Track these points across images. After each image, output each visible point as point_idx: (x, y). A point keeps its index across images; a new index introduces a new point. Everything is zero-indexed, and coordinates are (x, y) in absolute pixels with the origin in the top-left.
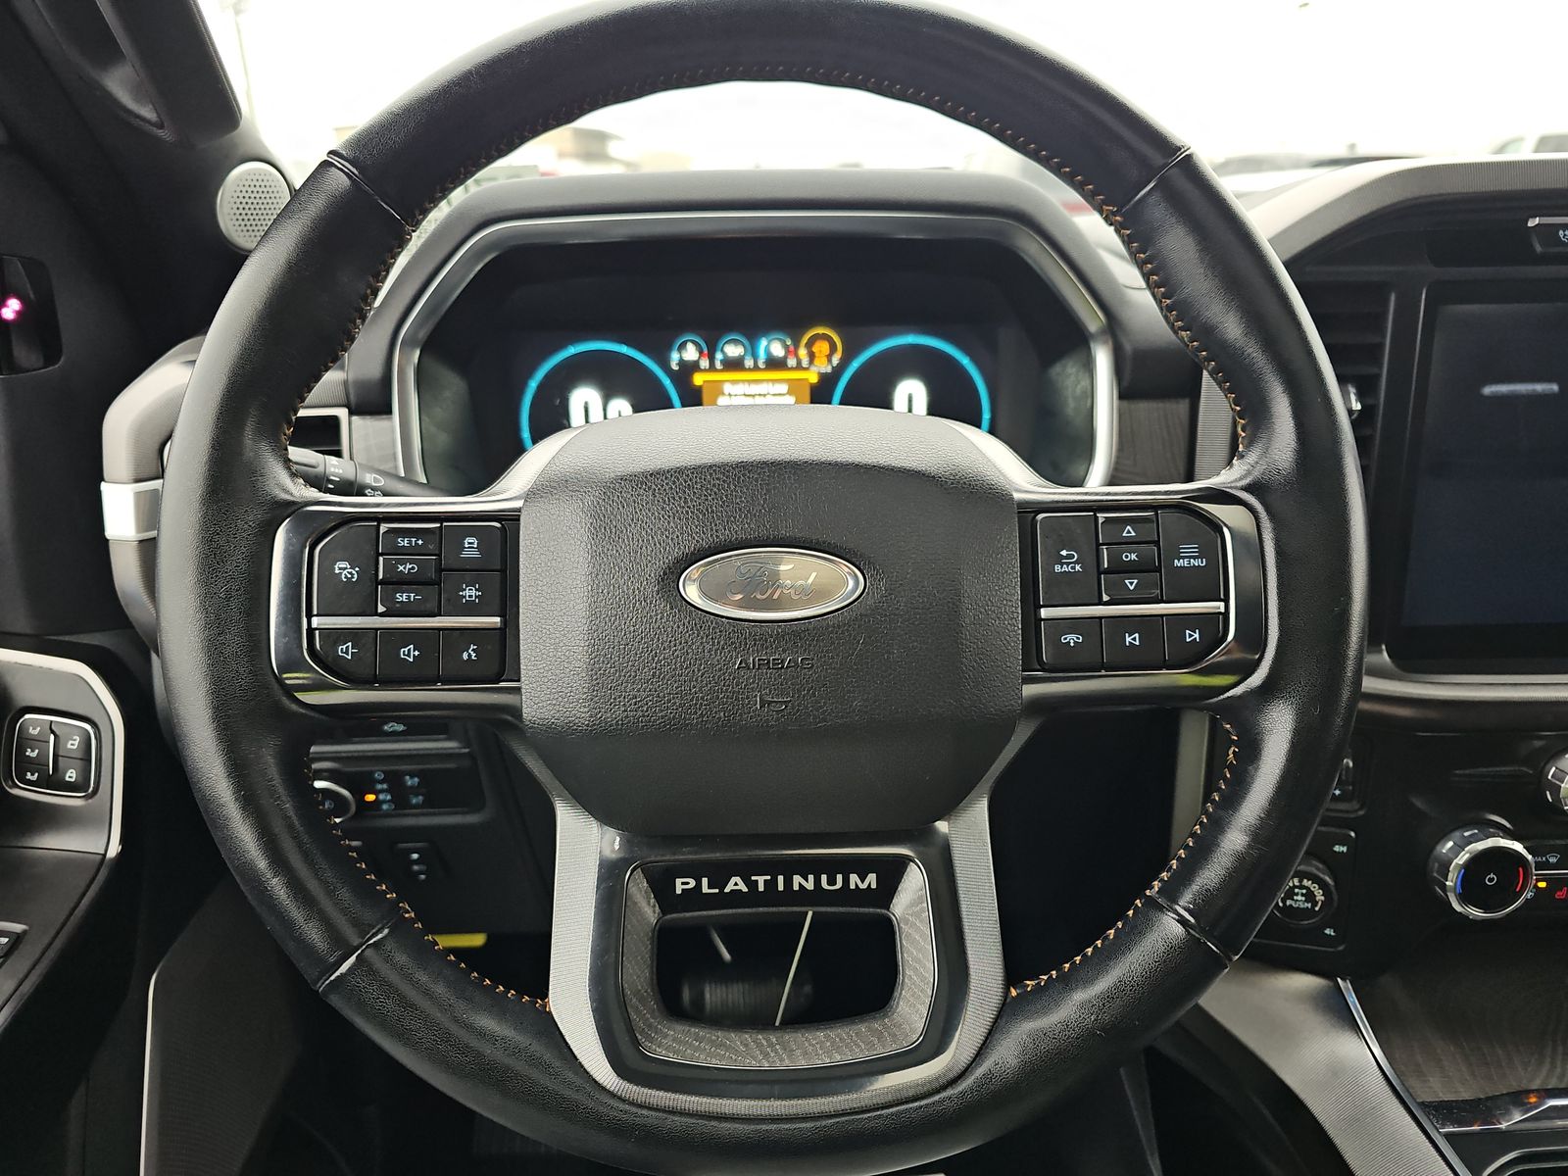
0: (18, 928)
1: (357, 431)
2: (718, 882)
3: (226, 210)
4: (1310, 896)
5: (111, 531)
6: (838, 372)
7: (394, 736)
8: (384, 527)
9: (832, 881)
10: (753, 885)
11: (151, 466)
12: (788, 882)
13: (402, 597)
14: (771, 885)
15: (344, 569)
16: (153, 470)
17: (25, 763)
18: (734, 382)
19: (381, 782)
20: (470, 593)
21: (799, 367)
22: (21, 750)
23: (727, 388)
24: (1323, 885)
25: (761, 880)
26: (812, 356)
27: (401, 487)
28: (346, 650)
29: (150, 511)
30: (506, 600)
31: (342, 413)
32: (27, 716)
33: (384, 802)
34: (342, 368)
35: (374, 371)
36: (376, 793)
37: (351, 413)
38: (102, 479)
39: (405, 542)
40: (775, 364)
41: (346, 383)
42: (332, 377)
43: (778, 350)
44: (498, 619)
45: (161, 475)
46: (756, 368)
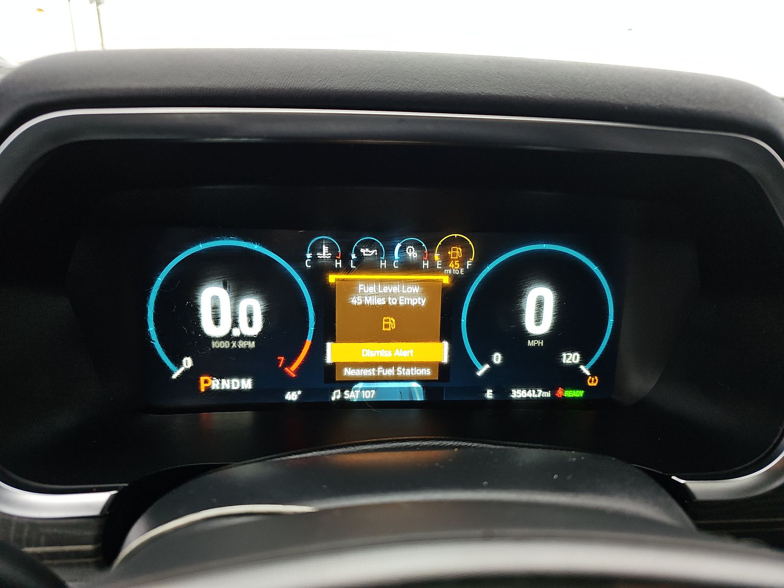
6: (470, 275)
18: (368, 282)
21: (433, 270)
23: (361, 287)
26: (446, 261)
40: (408, 267)
43: (412, 254)
46: (390, 270)
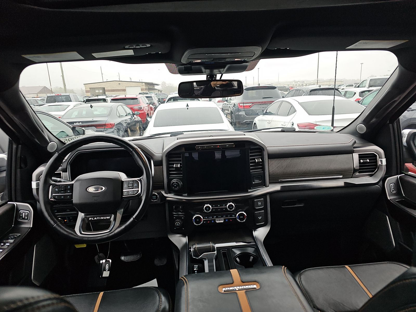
0: (20, 234)
1: (63, 174)
2: (94, 218)
3: (49, 148)
4: (179, 224)
5: (33, 187)
7: (68, 212)
8: (60, 186)
9: (105, 218)
10: (97, 219)
11: (38, 179)
12: (101, 218)
13: (62, 192)
14: (99, 218)
15: (56, 190)
16: (38, 180)
17: (20, 217)
19: (67, 218)
20: (69, 191)
22: (20, 215)
24: (180, 222)
25: (98, 218)
27: (66, 181)
28: (56, 197)
29: (38, 185)
30: (72, 192)
31: (61, 172)
32: (21, 211)
33: (68, 221)
34: (61, 167)
35: (65, 167)
36: (67, 220)
37: (63, 172)
38: (32, 181)
39: (62, 187)
41: (62, 168)
42: (60, 168)
44: (71, 194)
45: (39, 180)
